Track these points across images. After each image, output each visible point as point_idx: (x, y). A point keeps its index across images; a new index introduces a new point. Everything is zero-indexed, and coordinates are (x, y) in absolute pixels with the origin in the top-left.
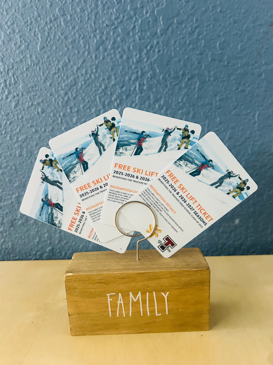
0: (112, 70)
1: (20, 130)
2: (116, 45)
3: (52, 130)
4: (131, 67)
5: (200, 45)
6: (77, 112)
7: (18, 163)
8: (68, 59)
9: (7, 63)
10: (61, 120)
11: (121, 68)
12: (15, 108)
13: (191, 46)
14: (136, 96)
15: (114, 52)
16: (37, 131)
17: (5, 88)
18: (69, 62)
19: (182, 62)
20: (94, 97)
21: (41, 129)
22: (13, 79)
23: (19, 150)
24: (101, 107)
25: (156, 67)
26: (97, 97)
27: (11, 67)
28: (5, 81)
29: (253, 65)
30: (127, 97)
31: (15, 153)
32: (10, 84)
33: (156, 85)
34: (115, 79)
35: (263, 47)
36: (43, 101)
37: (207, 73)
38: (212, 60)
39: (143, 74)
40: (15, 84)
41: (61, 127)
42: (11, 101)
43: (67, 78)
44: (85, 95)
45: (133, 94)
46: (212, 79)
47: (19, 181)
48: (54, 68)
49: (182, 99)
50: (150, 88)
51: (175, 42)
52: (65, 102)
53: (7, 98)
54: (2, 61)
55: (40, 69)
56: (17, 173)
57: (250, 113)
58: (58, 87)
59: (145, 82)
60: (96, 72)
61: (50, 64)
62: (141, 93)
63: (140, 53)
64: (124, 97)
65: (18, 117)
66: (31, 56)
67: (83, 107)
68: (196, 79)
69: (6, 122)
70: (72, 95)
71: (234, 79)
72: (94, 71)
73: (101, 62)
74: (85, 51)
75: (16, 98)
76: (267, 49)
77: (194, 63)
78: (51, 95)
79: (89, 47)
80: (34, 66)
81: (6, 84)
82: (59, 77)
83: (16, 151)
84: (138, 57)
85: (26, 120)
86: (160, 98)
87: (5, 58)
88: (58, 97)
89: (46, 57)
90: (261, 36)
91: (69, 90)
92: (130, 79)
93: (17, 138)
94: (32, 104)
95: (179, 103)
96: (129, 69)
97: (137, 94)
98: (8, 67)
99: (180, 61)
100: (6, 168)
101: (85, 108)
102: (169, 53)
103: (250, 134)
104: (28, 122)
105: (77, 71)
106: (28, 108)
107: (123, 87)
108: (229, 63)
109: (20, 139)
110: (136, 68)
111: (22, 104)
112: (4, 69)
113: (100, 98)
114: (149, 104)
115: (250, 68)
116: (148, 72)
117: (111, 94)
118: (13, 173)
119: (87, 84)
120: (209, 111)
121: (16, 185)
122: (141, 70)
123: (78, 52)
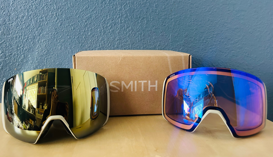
0: (108, 12)
1: (62, 37)
2: (110, 2)
3: (78, 38)
4: (117, 12)
5: (147, 5)
6: (91, 30)
7: (59, 53)
8: (88, 6)
9: (58, 5)
10: (83, 33)
11: (112, 12)
12: (60, 26)
13: (143, 5)
14: (118, 25)
15: (110, 5)
16: (70, 38)
17: (56, 17)
18: (88, 7)
19: (139, 12)
20: (99, 24)
21: (72, 37)
22: (60, 12)
23: (60, 46)
24: (102, 29)
25: (128, 13)
26: (101, 24)
27: (60, 7)
28: (56, 13)
29: (169, 15)
30: (115, 25)
31: (58, 48)
32: (58, 15)
33: (128, 21)
34: (110, 17)
35: (173, 8)
36: (74, 24)
37: (150, 17)
38: (152, 12)
39: (122, 16)
40: (61, 15)
41: (83, 36)
42: (58, 23)
43: (87, 15)
44: (95, 23)
45: (117, 24)
46: (152, 20)
47: (59, 61)
48: (81, 9)
49: (139, 28)
50: (125, 22)
51: (137, 3)
52: (85, 25)
53: (56, 21)
54: (56, 4)
55: (74, 9)
56: (58, 57)
57: (168, 35)
58: (82, 18)
59: (123, 19)
60: (101, 13)
61: (79, 7)
62: (121, 24)
63: (121, 6)
64: (113, 25)
65: (61, 31)
66: (70, 3)
67: (94, 28)
68: (145, 19)
69: (55, 33)
70: (89, 22)
71: (161, 20)
72: (100, 12)
73: (103, 9)
74: (96, 3)
75: (61, 22)
76: (174, 9)
77: (144, 12)
78: (78, 22)
79: (98, 2)
80: (71, 7)
81: (57, 15)
82: (83, 14)
83: (58, 47)
84: (120, 8)
85: (65, 32)
86: (129, 26)
87: (57, 3)
88: (82, 23)
89: (77, 4)
90: (172, 3)
91: (87, 20)
92: (116, 17)
93: (60, 41)
94: (69, 25)
95: (137, 29)
96: (116, 13)
97: (119, 24)
98: (58, 7)
99: (138, 11)
100: (52, 55)
101: (95, 29)
102: (134, 8)
103: (167, 44)
104: (66, 33)
105: (92, 12)
106: (66, 26)
107: (113, 20)
108: (159, 13)
109: (61, 41)
110: (119, 13)
111: (64, 24)
112: (56, 8)
113: (102, 24)
114: (124, 29)
115: (168, 16)
116: (125, 15)
117: (107, 23)
118: (56, 57)
119: (96, 18)
120: (150, 34)
121: (57, 63)
122: (121, 14)
123: (93, 3)
